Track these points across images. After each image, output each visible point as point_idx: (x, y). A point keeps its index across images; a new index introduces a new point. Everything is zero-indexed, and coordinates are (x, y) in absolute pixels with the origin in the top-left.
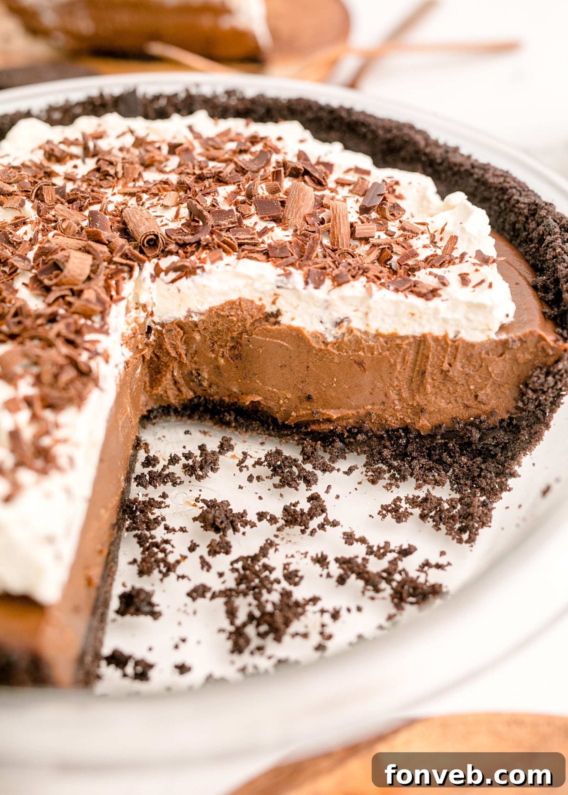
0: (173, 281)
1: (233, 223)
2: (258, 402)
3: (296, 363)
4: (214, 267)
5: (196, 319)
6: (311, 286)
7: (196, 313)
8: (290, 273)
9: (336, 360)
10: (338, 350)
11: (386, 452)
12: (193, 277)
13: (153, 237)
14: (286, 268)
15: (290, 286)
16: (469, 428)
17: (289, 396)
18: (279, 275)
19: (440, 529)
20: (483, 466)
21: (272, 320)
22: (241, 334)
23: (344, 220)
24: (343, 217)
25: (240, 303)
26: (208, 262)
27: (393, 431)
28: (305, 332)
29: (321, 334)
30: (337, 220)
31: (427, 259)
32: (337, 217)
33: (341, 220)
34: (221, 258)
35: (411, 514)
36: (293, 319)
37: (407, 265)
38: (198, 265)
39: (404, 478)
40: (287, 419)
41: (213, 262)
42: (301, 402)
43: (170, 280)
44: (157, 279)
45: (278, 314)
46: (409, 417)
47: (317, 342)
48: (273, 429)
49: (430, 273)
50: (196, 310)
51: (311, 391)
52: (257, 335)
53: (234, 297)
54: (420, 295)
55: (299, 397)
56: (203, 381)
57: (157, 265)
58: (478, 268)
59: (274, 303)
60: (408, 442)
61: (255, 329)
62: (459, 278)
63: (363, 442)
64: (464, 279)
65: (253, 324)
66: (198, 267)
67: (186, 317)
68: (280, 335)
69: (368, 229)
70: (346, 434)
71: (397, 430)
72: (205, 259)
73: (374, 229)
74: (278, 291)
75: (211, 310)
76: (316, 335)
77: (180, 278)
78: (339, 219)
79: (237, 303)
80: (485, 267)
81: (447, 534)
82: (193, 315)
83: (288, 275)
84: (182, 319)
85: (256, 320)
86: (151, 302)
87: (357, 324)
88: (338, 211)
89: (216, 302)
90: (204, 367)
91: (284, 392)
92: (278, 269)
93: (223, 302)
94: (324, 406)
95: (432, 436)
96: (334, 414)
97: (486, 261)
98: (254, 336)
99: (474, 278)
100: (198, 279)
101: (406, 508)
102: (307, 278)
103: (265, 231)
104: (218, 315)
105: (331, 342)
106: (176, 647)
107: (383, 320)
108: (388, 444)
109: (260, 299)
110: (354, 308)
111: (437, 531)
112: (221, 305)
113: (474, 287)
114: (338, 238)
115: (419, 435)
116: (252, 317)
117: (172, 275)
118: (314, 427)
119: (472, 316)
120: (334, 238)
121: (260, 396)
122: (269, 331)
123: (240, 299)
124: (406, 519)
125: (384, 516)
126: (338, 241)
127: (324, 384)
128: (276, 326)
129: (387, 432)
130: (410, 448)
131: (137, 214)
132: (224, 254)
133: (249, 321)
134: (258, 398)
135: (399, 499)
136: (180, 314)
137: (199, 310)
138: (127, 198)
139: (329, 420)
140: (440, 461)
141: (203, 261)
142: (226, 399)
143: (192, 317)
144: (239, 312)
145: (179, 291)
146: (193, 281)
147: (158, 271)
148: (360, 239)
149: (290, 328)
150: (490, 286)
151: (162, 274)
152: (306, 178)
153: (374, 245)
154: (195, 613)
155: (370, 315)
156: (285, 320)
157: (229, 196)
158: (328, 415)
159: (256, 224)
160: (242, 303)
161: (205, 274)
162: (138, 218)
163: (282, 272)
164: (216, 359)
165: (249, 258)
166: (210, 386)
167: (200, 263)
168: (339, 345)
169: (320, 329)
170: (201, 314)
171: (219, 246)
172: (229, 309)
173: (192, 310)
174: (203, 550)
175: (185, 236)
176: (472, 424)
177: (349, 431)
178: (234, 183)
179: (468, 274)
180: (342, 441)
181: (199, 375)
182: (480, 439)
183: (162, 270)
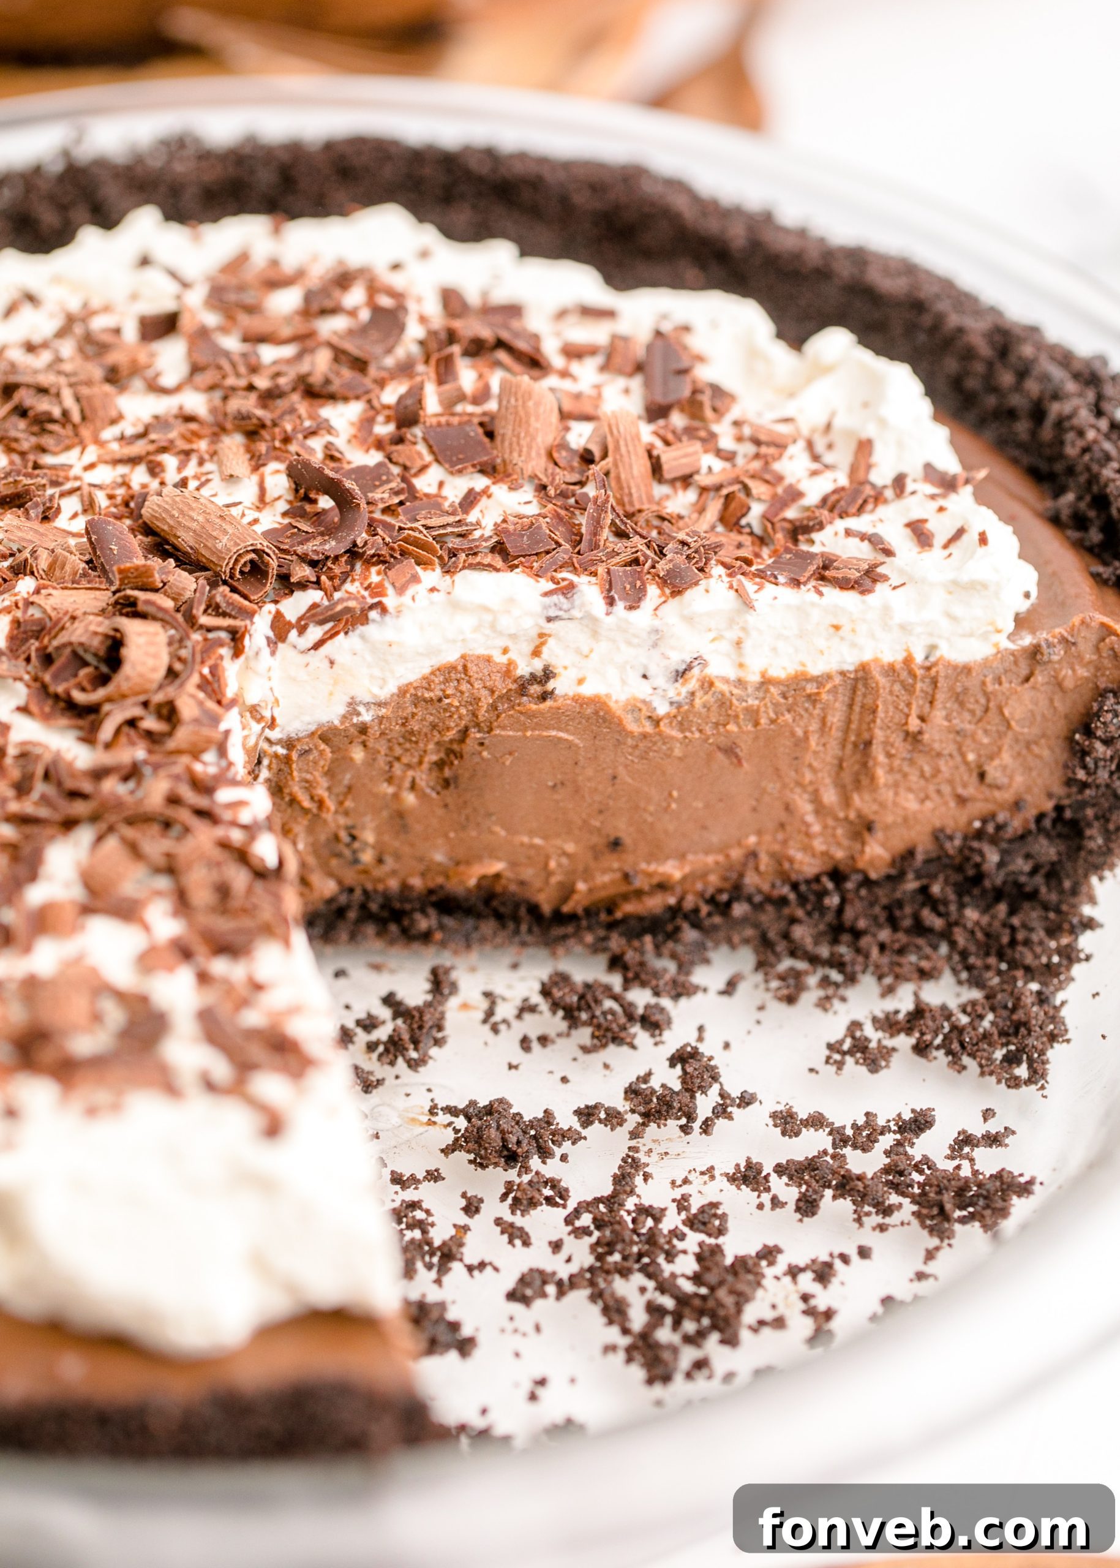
0: (317, 646)
1: (397, 493)
2: (497, 876)
3: (590, 772)
4: (406, 598)
5: (366, 717)
6: (620, 605)
7: (367, 705)
8: (572, 586)
9: (678, 752)
10: (682, 731)
11: (799, 932)
12: (361, 629)
13: (253, 556)
14: (560, 575)
15: (576, 613)
16: (975, 844)
17: (570, 847)
18: (546, 594)
19: (964, 1068)
20: (1016, 921)
21: (535, 689)
22: (465, 732)
23: (635, 446)
24: (633, 439)
25: (465, 667)
26: (390, 590)
27: (808, 882)
28: (612, 704)
29: (644, 702)
30: (623, 449)
31: (824, 500)
32: (622, 443)
33: (631, 448)
34: (416, 579)
35: (894, 1049)
36: (581, 682)
37: (785, 520)
38: (371, 601)
39: (851, 979)
40: (565, 899)
41: (401, 590)
42: (596, 858)
43: (310, 645)
44: (280, 645)
45: (548, 674)
46: (839, 844)
47: (637, 720)
48: (530, 931)
49: (848, 533)
50: (368, 698)
51: (621, 828)
52: (504, 728)
53: (451, 656)
54: (844, 585)
55: (593, 848)
56: (363, 850)
57: (278, 616)
58: (942, 502)
59: (536, 653)
60: (843, 901)
61: (498, 716)
62: (908, 531)
63: (745, 920)
64: (920, 533)
65: (494, 707)
66: (372, 607)
67: (344, 717)
68: (559, 718)
69: (686, 456)
70: (705, 909)
71: (817, 879)
72: (380, 585)
73: (696, 453)
74: (550, 627)
75: (403, 692)
76: (636, 707)
77: (332, 635)
78: (627, 445)
79: (460, 668)
80: (953, 497)
81: (982, 1074)
82: (361, 709)
83: (568, 589)
84: (337, 722)
85: (501, 697)
86: (271, 699)
87: (720, 667)
88: (622, 429)
89: (412, 672)
90: (368, 819)
91: (558, 842)
92: (542, 581)
93: (427, 671)
94: (651, 857)
95: (894, 879)
96: (673, 870)
97: (949, 484)
98: (497, 732)
99: (940, 528)
100: (376, 630)
101: (879, 1041)
102: (610, 590)
103: (470, 500)
104: (417, 701)
105: (668, 715)
106: (533, 1397)
107: (774, 650)
108: (800, 913)
109: (505, 651)
110: (711, 635)
111: (959, 1072)
112: (424, 678)
113: (946, 546)
114: (629, 488)
115: (867, 882)
116: (492, 692)
117: (315, 632)
118: (629, 908)
119: (958, 610)
120: (621, 488)
121: (499, 859)
122: (531, 715)
123: (463, 657)
124: (888, 1062)
125: (840, 1065)
126: (630, 494)
127: (651, 808)
128: (549, 703)
129: (795, 886)
130: (849, 914)
131: (192, 509)
132: (418, 569)
133: (487, 700)
134: (497, 867)
135: (855, 1025)
136: (331, 713)
137: (375, 696)
138: (122, 470)
139: (663, 886)
140: (920, 928)
141: (377, 590)
142: (416, 882)
143: (359, 714)
144: (465, 687)
145: (332, 663)
146: (363, 637)
147: (281, 629)
148: (672, 482)
149: (580, 701)
150: (983, 540)
151: (293, 634)
152: (502, 355)
153: (704, 490)
154: (538, 1328)
155: (747, 645)
156: (561, 686)
157: (359, 430)
158: (662, 874)
159: (441, 484)
160: (469, 665)
161: (387, 618)
162: (201, 519)
163: (551, 586)
164: (396, 796)
165: (471, 567)
166: (380, 861)
167: (372, 596)
168: (682, 716)
169: (642, 690)
170: (380, 705)
171: (403, 553)
172: (440, 683)
173: (358, 700)
174: (495, 1208)
175: (307, 540)
176: (979, 835)
177: (712, 901)
178: (357, 398)
179: (925, 521)
180: (696, 925)
181: (354, 838)
182: (1001, 865)
183: (289, 626)
